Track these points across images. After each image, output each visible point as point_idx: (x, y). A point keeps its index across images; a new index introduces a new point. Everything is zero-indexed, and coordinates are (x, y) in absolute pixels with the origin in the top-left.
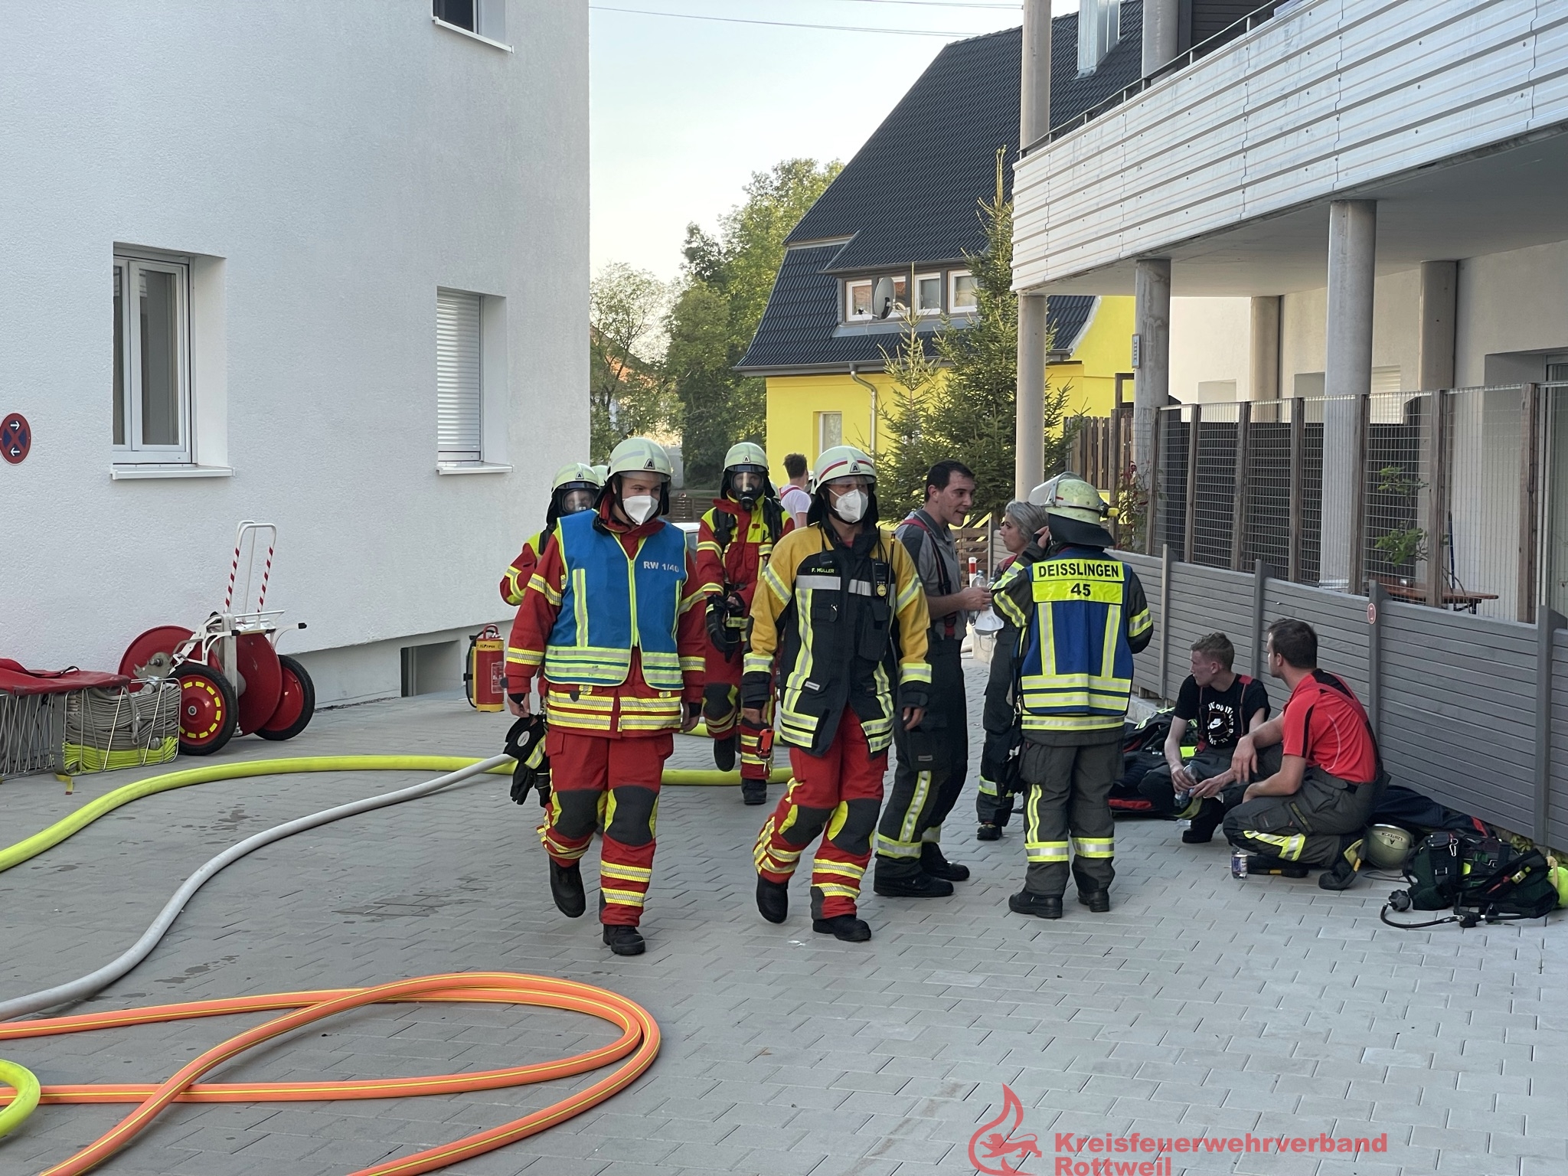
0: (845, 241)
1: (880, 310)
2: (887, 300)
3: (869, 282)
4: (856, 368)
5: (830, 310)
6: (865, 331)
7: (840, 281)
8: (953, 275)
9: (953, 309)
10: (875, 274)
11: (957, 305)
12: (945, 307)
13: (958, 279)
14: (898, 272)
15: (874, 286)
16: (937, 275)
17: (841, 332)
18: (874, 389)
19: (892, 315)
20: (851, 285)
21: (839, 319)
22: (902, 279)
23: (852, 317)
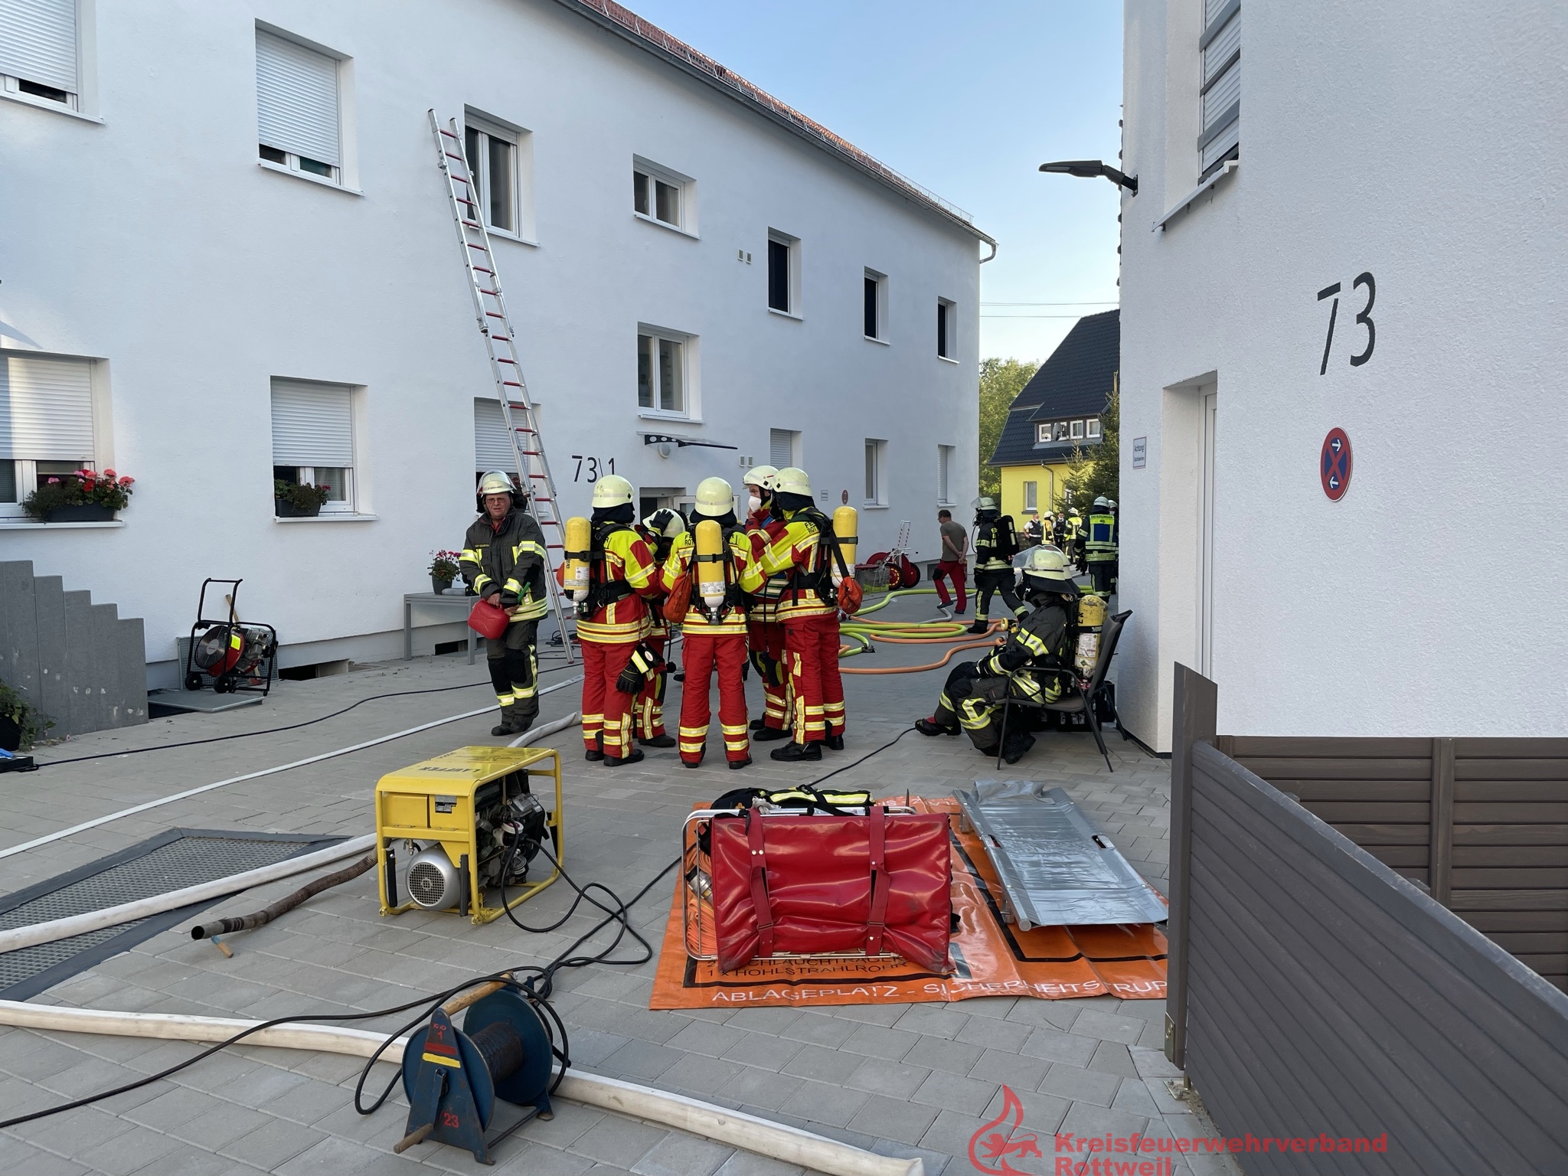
0: (1038, 407)
1: (1055, 437)
2: (1058, 432)
3: (1050, 425)
4: (1044, 462)
5: (1032, 437)
6: (1047, 446)
7: (1036, 425)
8: (1088, 421)
9: (1088, 436)
10: (1052, 422)
11: (1091, 434)
12: (1085, 436)
13: (1090, 423)
14: (1063, 420)
15: (1052, 426)
16: (1081, 421)
17: (1036, 447)
18: (1052, 471)
19: (1061, 439)
20: (1041, 426)
21: (1035, 441)
22: (1065, 424)
23: (1041, 440)
